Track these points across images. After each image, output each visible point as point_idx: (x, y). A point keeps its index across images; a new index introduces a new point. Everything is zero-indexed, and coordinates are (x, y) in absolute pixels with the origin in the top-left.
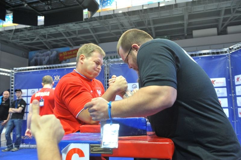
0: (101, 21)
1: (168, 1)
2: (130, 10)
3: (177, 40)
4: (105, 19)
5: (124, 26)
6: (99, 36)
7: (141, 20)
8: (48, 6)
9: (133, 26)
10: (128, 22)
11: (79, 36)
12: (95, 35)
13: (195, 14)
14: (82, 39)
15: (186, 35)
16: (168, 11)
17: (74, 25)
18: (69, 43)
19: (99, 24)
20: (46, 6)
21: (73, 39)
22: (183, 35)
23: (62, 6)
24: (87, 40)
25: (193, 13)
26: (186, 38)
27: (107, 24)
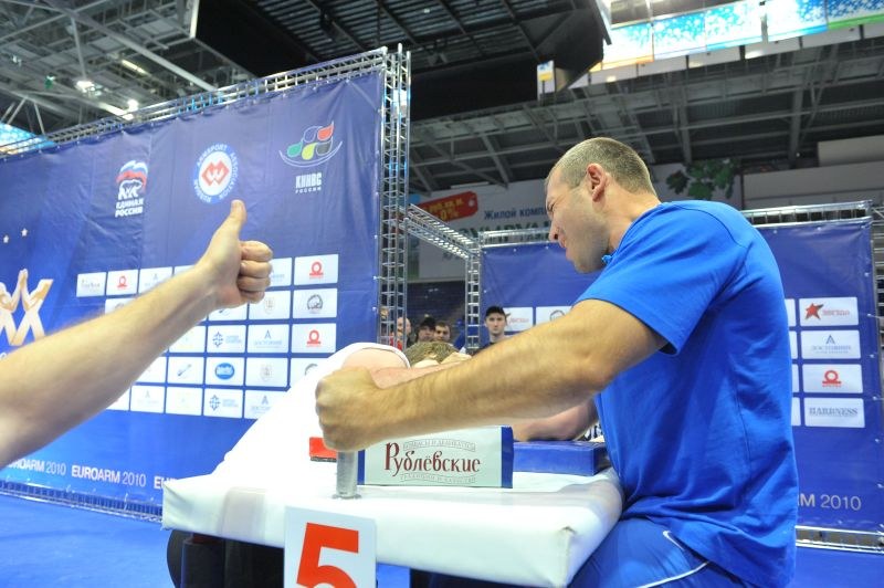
0: (534, 110)
1: (777, 42)
2: (643, 72)
3: (760, 171)
4: (544, 105)
5: (603, 126)
6: (510, 159)
7: (660, 108)
8: (436, 54)
9: (629, 128)
10: (619, 112)
11: (459, 158)
12: (499, 156)
13: (843, 87)
14: (463, 170)
15: (798, 155)
16: (756, 77)
17: (448, 126)
18: (419, 181)
19: (524, 121)
20: (431, 54)
21: (432, 169)
22: (786, 157)
23: (473, 57)
24: (480, 171)
25: (836, 84)
26: (794, 166)
27: (551, 121)
